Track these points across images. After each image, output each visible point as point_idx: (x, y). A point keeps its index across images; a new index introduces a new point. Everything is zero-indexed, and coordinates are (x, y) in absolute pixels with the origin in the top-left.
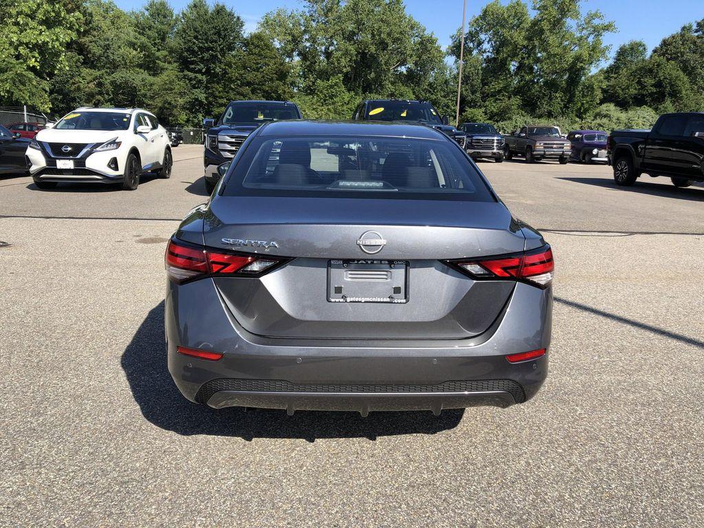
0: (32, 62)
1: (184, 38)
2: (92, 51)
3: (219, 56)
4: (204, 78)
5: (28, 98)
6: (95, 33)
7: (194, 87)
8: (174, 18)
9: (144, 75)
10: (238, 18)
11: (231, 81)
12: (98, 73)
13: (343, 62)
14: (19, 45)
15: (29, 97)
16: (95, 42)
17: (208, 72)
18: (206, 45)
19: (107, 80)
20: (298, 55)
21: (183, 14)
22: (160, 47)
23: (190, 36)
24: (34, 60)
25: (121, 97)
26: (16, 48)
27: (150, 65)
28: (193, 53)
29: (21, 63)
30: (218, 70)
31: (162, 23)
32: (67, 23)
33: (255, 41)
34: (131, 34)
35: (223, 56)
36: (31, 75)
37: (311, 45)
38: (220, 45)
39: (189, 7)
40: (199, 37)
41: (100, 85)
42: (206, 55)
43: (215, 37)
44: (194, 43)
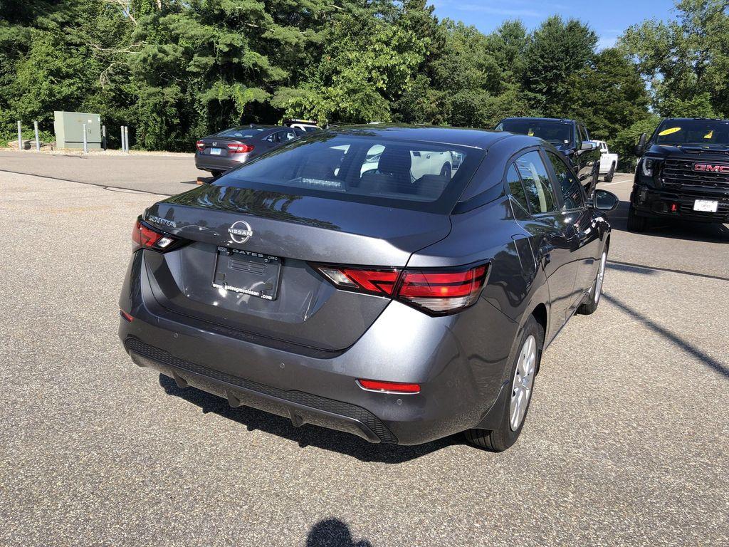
0: (380, 84)
1: (530, 58)
2: (440, 74)
3: (564, 76)
4: (544, 98)
5: (371, 116)
6: (446, 57)
7: (532, 107)
8: (526, 37)
9: (485, 95)
10: (593, 34)
11: (571, 100)
12: (441, 94)
13: (717, 78)
14: (372, 69)
15: (373, 115)
16: (444, 65)
17: (549, 92)
18: (551, 64)
19: (448, 101)
20: (660, 71)
21: (536, 33)
22: (506, 68)
23: (536, 55)
24: (382, 82)
25: (459, 116)
26: (370, 73)
27: (493, 86)
28: (537, 72)
29: (372, 85)
30: (560, 89)
31: (513, 44)
32: (416, 47)
33: (607, 59)
34: (480, 56)
35: (568, 75)
36: (377, 96)
37: (678, 60)
38: (565, 64)
39: (543, 26)
40: (546, 56)
41: (442, 105)
42: (550, 75)
43: (561, 56)
44: (539, 62)
